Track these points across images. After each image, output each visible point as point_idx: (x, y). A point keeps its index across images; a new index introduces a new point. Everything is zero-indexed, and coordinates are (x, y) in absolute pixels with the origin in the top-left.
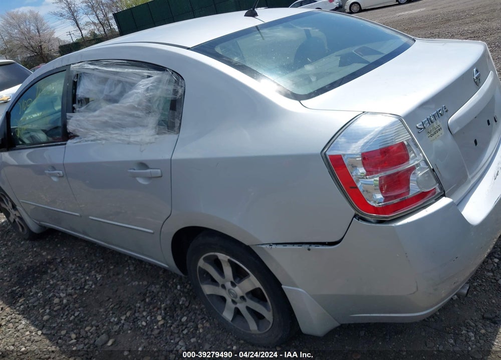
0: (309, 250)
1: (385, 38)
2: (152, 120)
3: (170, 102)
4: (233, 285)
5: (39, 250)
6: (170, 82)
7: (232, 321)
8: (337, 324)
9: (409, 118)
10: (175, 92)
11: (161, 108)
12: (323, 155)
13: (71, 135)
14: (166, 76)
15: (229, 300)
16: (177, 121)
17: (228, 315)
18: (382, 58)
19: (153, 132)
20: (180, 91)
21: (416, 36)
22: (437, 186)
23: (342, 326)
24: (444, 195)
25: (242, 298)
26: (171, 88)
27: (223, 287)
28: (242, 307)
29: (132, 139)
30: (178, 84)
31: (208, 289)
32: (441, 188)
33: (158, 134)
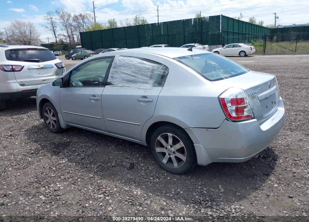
0: (207, 130)
1: (239, 68)
2: (152, 82)
3: (161, 76)
4: (171, 146)
5: (62, 137)
6: (162, 69)
7: (166, 164)
8: (211, 162)
9: (246, 91)
10: (164, 73)
11: (156, 78)
12: (218, 98)
13: (109, 83)
14: (161, 67)
15: (167, 154)
16: (163, 83)
17: (165, 161)
18: (238, 74)
19: (152, 86)
20: (167, 73)
21: (250, 69)
22: (252, 115)
23: (213, 163)
24: (254, 118)
25: (174, 152)
26: (163, 71)
27: (166, 148)
28: (172, 156)
29: (141, 87)
30: (166, 70)
31: (158, 150)
32: (254, 116)
33: (154, 86)
